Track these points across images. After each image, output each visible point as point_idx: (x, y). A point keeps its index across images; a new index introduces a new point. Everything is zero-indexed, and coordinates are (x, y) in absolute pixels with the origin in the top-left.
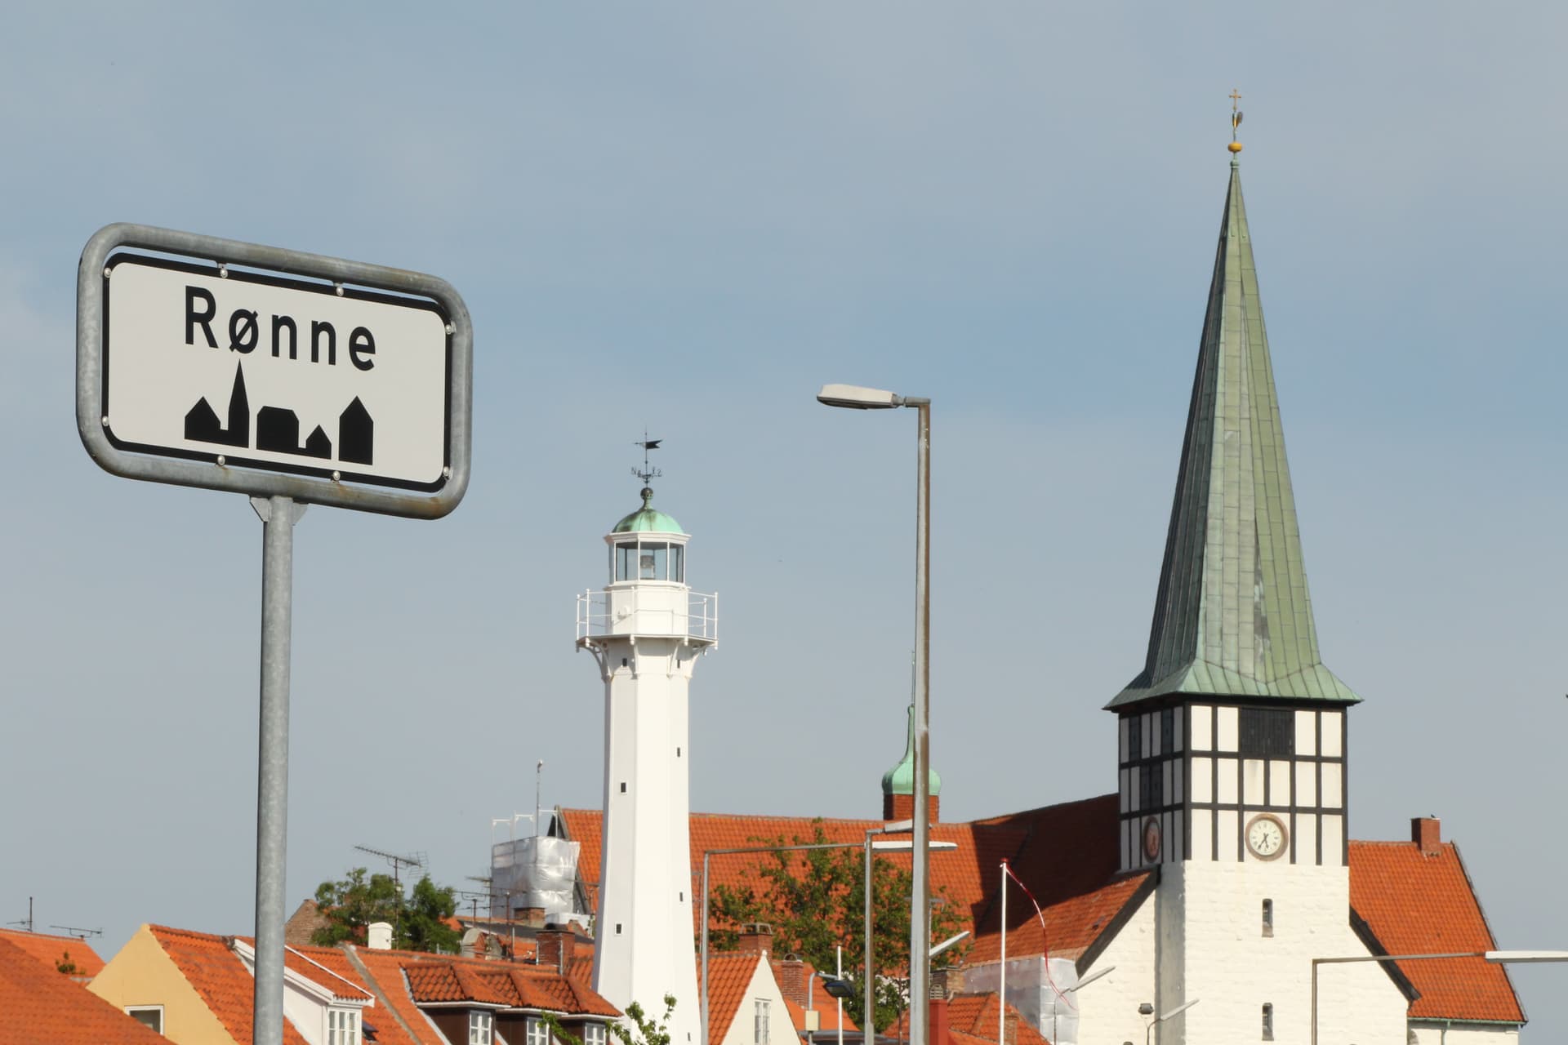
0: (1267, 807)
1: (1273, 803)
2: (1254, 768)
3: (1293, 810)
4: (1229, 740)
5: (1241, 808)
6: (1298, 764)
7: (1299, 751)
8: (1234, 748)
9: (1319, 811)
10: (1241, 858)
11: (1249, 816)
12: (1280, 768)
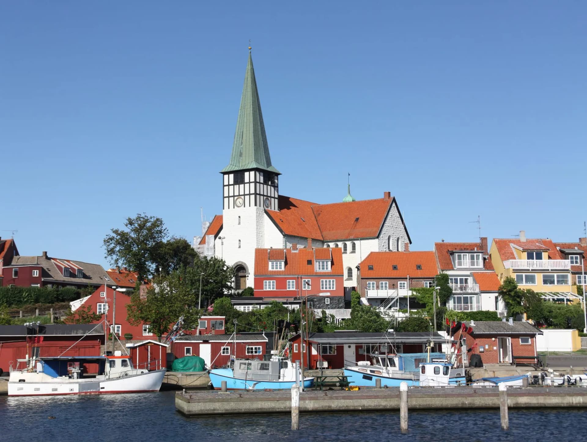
0: (239, 195)
1: (240, 194)
2: (237, 187)
3: (244, 195)
4: (232, 182)
5: (234, 196)
6: (246, 184)
7: (246, 181)
8: (233, 183)
9: (250, 194)
10: (234, 208)
11: (236, 198)
12: (242, 186)
